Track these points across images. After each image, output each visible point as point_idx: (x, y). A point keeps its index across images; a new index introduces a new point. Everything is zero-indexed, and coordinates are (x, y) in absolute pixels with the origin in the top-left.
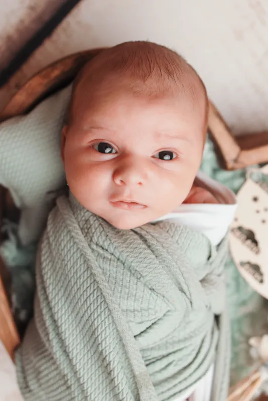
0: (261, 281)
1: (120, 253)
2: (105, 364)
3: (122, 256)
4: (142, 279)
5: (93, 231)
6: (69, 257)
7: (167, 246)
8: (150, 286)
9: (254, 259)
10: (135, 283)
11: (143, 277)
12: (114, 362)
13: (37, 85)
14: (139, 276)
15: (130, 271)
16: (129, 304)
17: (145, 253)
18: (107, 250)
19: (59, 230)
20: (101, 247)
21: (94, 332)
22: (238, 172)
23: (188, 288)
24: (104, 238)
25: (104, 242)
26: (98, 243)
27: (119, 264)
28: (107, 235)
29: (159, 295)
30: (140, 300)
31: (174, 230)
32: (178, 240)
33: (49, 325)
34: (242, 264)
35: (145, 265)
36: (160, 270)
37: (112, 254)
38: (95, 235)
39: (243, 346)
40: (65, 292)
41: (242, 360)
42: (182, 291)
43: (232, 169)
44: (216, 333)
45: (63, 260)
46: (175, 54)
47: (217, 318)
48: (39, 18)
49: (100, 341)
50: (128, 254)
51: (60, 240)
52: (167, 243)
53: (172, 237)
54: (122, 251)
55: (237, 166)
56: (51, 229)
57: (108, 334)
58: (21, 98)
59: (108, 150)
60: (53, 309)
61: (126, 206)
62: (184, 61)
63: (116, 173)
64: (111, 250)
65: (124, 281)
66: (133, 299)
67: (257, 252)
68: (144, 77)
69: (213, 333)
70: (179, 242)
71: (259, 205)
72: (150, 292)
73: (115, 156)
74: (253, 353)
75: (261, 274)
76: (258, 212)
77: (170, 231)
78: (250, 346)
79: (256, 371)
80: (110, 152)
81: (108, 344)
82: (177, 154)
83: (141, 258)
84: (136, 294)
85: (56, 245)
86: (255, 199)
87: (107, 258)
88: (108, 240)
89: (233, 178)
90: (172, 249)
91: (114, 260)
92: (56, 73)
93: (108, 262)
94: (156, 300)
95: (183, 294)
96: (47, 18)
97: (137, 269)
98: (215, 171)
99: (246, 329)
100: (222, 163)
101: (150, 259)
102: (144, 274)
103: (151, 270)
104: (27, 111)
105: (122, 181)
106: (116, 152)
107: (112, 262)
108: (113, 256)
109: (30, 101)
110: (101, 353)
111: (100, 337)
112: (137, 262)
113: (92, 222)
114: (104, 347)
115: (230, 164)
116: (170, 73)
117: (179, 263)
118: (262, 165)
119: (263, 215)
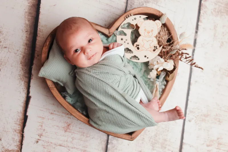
0: (139, 59)
3: (101, 72)
8: (112, 74)
9: (133, 55)
10: (108, 75)
13: (45, 49)
15: (105, 74)
16: (110, 81)
17: (106, 67)
20: (94, 73)
21: (105, 91)
22: (113, 35)
24: (94, 70)
27: (101, 74)
30: (112, 78)
34: (131, 58)
35: (107, 70)
36: (112, 69)
39: (149, 81)
40: (92, 89)
43: (110, 36)
44: (136, 80)
45: (87, 81)
46: (73, 18)
47: (135, 77)
48: (31, 33)
50: (102, 70)
51: (82, 77)
55: (111, 34)
56: (79, 77)
57: (109, 89)
58: (44, 56)
59: (78, 51)
60: (92, 95)
61: (92, 57)
62: (76, 17)
63: (84, 53)
64: (97, 72)
65: (105, 77)
67: (132, 52)
68: (71, 29)
69: (135, 80)
71: (124, 40)
73: (81, 50)
75: (137, 57)
76: (125, 42)
78: (150, 79)
79: (155, 84)
80: (79, 51)
81: (110, 91)
83: (105, 69)
84: (110, 78)
85: (82, 80)
87: (98, 74)
89: (113, 38)
92: (48, 43)
96: (33, 31)
97: (106, 72)
98: (107, 40)
100: (107, 37)
101: (108, 68)
102: (109, 72)
104: (47, 58)
105: (87, 53)
106: (80, 49)
109: (46, 55)
111: (107, 91)
116: (75, 23)
118: (117, 29)
119: (127, 42)
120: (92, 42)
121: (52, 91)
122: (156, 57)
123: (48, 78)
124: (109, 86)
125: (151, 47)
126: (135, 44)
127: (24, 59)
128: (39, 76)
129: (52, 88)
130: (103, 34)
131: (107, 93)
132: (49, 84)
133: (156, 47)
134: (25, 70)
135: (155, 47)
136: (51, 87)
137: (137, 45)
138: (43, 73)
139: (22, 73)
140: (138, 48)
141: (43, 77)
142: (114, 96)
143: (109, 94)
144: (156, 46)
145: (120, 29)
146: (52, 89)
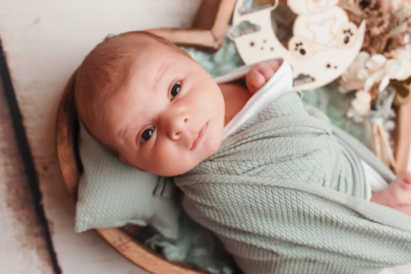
1: (263, 160)
2: (324, 220)
3: (267, 160)
4: (292, 157)
5: (232, 169)
6: (233, 197)
7: (281, 125)
8: (302, 156)
9: (295, 74)
10: (292, 163)
11: (292, 155)
12: (328, 213)
14: (289, 158)
15: (281, 161)
16: (302, 178)
17: (277, 143)
18: (254, 168)
19: (207, 194)
20: (248, 171)
21: (299, 212)
22: (224, 44)
23: (320, 128)
24: (244, 164)
25: (246, 166)
26: (243, 171)
27: (270, 166)
28: (244, 161)
29: (312, 153)
30: (306, 168)
31: (272, 111)
32: (282, 113)
33: (266, 246)
35: (285, 148)
36: (296, 140)
37: (260, 166)
38: (235, 169)
39: (348, 124)
41: (358, 131)
42: (319, 134)
43: (220, 46)
49: (308, 212)
50: (268, 155)
51: (215, 197)
52: (280, 124)
53: (277, 116)
54: (264, 157)
55: (219, 42)
56: (200, 200)
57: (307, 203)
59: (150, 133)
60: (260, 234)
61: (199, 140)
63: (169, 135)
64: (256, 165)
65: (285, 170)
66: (302, 173)
70: (284, 113)
71: (258, 44)
72: (305, 158)
73: (156, 129)
74: (358, 119)
75: (308, 76)
76: (262, 48)
77: (272, 115)
79: (372, 125)
80: (152, 132)
81: (313, 208)
82: (179, 81)
83: (278, 148)
84: (300, 169)
85: (216, 203)
86: (252, 44)
87: (260, 172)
88: (247, 162)
89: (226, 50)
90: (286, 123)
91: (266, 168)
93: (264, 172)
94: (314, 158)
95: (321, 135)
97: (284, 155)
98: (211, 60)
99: (338, 114)
100: (209, 51)
101: (283, 141)
102: (291, 153)
103: (291, 146)
106: (154, 127)
107: (265, 170)
108: (262, 167)
110: (315, 217)
111: (305, 210)
112: (279, 153)
113: (224, 167)
114: (313, 212)
115: (216, 45)
117: (299, 124)
118: (230, 22)
119: (267, 47)
120: (183, 92)
121: (127, 254)
122: (356, 59)
123: (105, 226)
124: (306, 194)
125: (335, 37)
126: (292, 43)
127: (13, 191)
128: (80, 231)
129: (123, 248)
130: (199, 48)
131: (304, 215)
132: (113, 237)
133: (349, 31)
134: (27, 218)
135: (345, 32)
136: (120, 246)
137: (297, 45)
138: (87, 220)
139: (21, 228)
140: (303, 52)
141: (89, 228)
142: (326, 217)
143: (312, 216)
144: (347, 29)
145: (238, 20)
146: (123, 250)
